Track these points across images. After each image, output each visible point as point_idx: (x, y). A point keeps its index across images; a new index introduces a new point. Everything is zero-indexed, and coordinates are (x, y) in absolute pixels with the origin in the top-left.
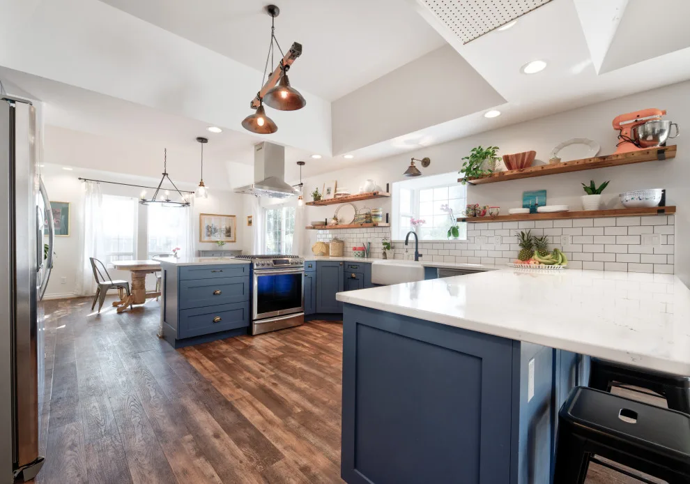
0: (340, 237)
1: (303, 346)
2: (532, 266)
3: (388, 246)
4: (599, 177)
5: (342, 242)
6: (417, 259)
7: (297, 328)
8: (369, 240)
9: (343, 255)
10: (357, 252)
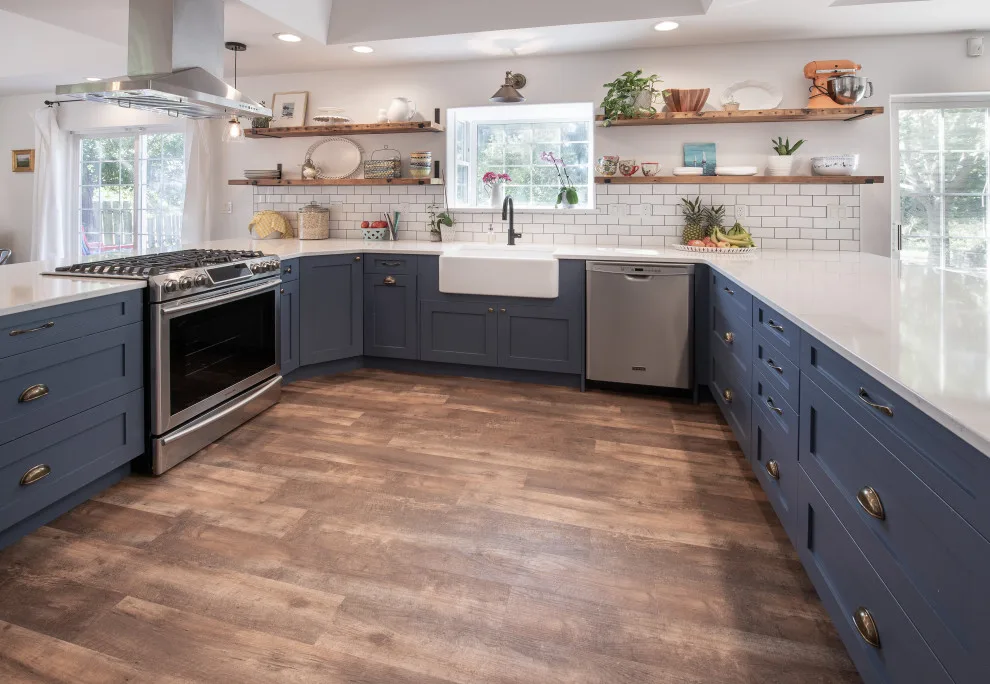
0: (319, 200)
1: (338, 467)
2: (723, 249)
3: (446, 219)
4: (791, 132)
5: (327, 210)
6: (511, 242)
7: (270, 414)
8: (398, 208)
9: (330, 235)
10: (373, 231)
